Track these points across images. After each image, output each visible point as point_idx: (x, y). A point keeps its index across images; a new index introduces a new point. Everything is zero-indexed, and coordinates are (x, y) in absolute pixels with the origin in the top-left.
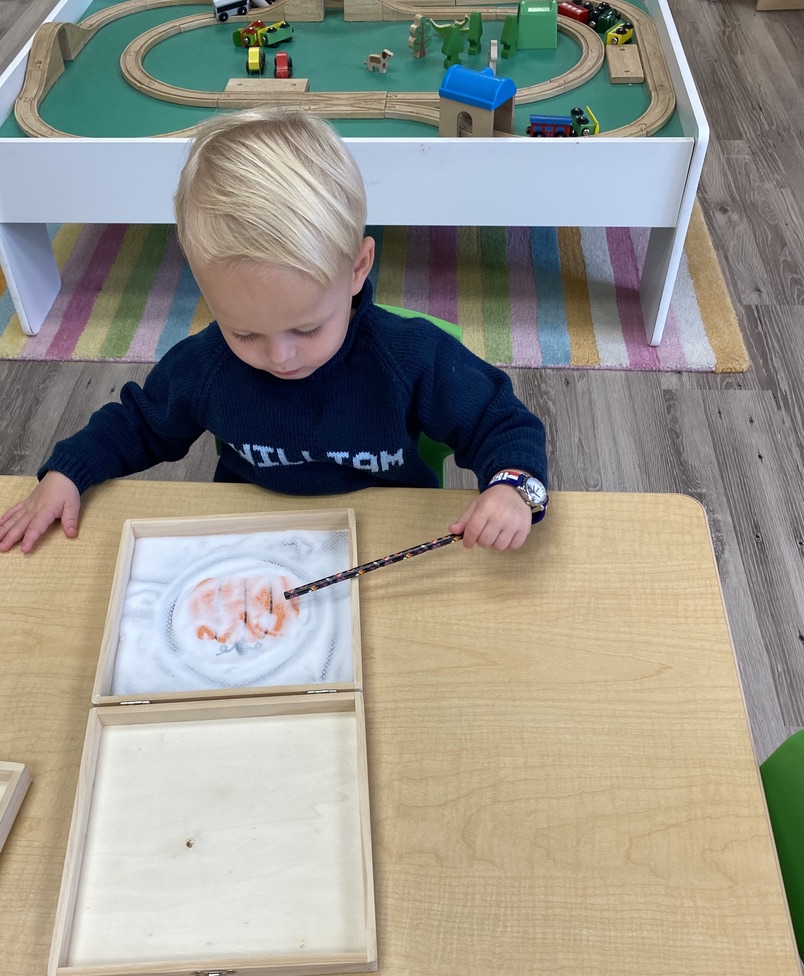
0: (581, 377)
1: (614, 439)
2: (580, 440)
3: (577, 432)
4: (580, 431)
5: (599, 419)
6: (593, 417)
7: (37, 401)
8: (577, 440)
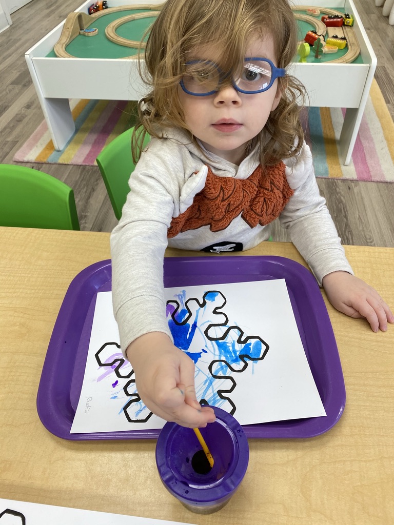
0: (356, 186)
1: (376, 216)
2: (359, 216)
3: (357, 212)
4: (359, 212)
5: (367, 206)
6: (364, 205)
7: (93, 190)
8: (357, 216)
